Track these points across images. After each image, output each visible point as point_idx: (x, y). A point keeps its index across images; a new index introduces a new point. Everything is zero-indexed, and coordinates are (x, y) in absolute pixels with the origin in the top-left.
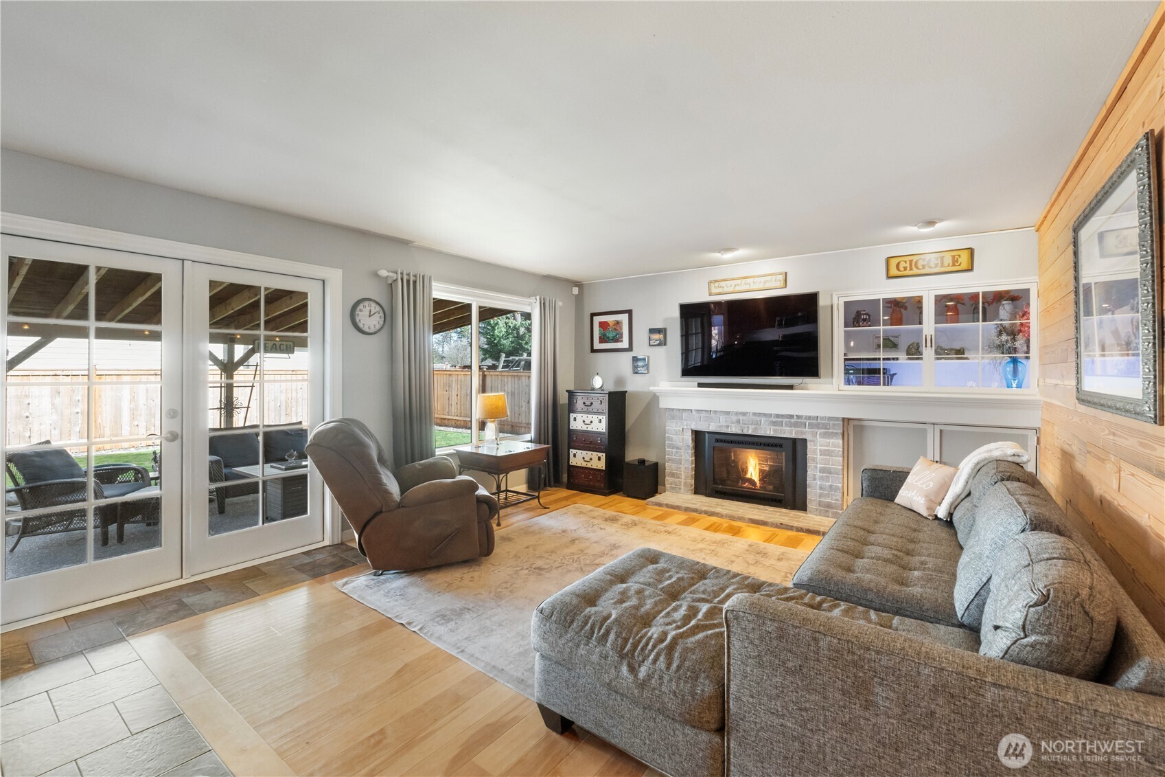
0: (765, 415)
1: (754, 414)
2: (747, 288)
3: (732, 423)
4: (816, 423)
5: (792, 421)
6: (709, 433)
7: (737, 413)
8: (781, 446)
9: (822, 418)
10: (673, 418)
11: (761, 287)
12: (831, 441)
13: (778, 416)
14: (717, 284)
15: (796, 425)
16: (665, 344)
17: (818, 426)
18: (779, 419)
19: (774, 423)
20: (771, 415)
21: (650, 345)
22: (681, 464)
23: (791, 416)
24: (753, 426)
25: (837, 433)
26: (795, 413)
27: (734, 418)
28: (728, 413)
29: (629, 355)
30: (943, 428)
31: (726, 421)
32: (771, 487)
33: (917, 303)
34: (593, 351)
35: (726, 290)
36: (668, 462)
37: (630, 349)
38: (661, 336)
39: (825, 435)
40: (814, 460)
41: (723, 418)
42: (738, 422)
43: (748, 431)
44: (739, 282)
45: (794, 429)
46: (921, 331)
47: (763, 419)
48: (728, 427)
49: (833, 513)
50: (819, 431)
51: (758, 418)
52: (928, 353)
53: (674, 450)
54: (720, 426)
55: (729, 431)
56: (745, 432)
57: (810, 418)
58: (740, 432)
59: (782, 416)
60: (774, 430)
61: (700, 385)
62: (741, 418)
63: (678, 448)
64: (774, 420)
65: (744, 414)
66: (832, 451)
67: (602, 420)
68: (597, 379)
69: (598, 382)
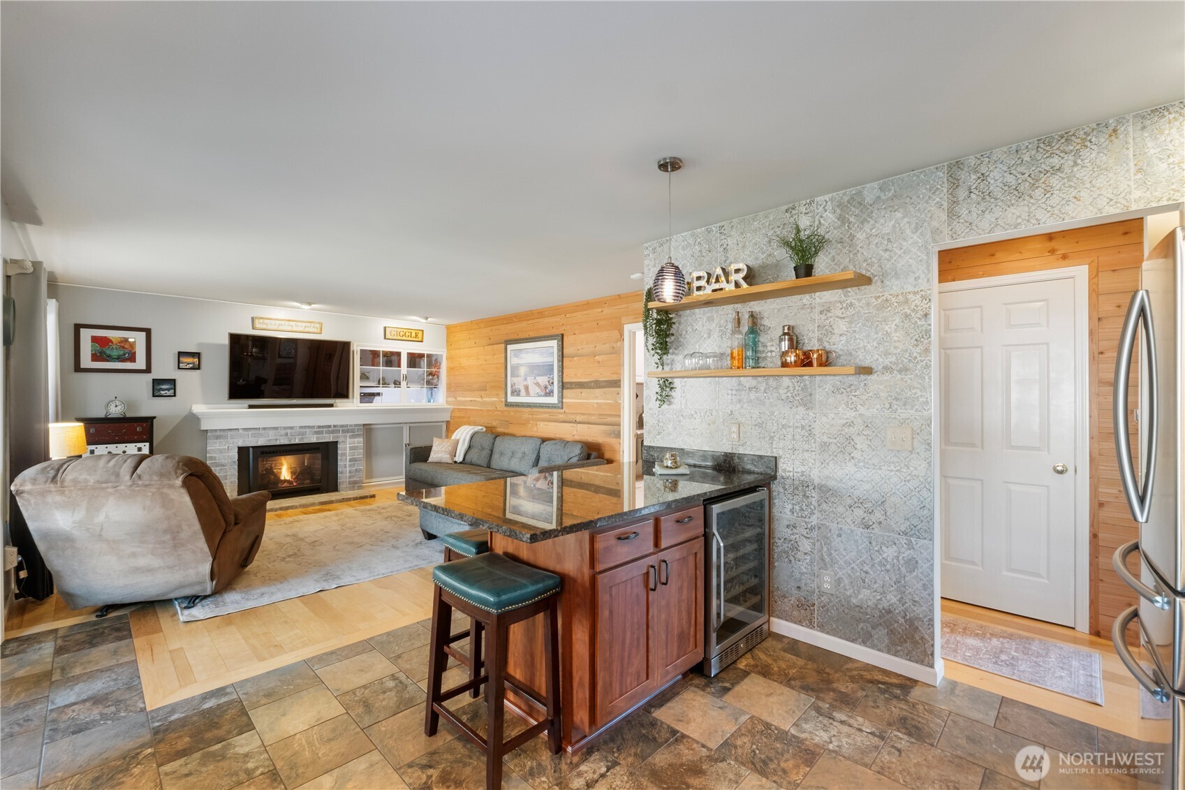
0: (309, 427)
1: (301, 427)
2: (290, 329)
3: (281, 436)
4: (346, 429)
5: (330, 429)
6: (252, 447)
7: (285, 428)
8: (318, 449)
9: (351, 426)
10: (217, 437)
11: (302, 329)
12: (356, 440)
13: (319, 427)
14: (261, 321)
15: (333, 432)
16: (199, 368)
17: (348, 431)
18: (320, 429)
19: (317, 433)
20: (314, 427)
21: (179, 368)
22: (226, 479)
23: (330, 426)
24: (300, 437)
25: (360, 434)
26: (332, 423)
27: (283, 432)
28: (276, 428)
29: (148, 378)
30: (411, 425)
31: (275, 435)
32: (308, 481)
33: (399, 354)
34: (79, 368)
35: (269, 327)
37: (148, 370)
38: (196, 360)
39: (351, 437)
40: (344, 454)
41: (271, 433)
42: (287, 434)
43: (295, 441)
44: (283, 322)
45: (332, 435)
46: (400, 371)
47: (308, 430)
48: (276, 440)
49: (358, 487)
50: (348, 435)
51: (304, 430)
52: (403, 384)
53: (217, 469)
54: (269, 440)
55: (278, 443)
56: (293, 442)
57: (342, 426)
58: (288, 443)
59: (323, 427)
60: (316, 438)
61: (251, 407)
62: (289, 431)
63: (223, 465)
64: (317, 430)
65: (292, 428)
66: (357, 446)
67: (143, 447)
68: (118, 404)
69: (119, 408)
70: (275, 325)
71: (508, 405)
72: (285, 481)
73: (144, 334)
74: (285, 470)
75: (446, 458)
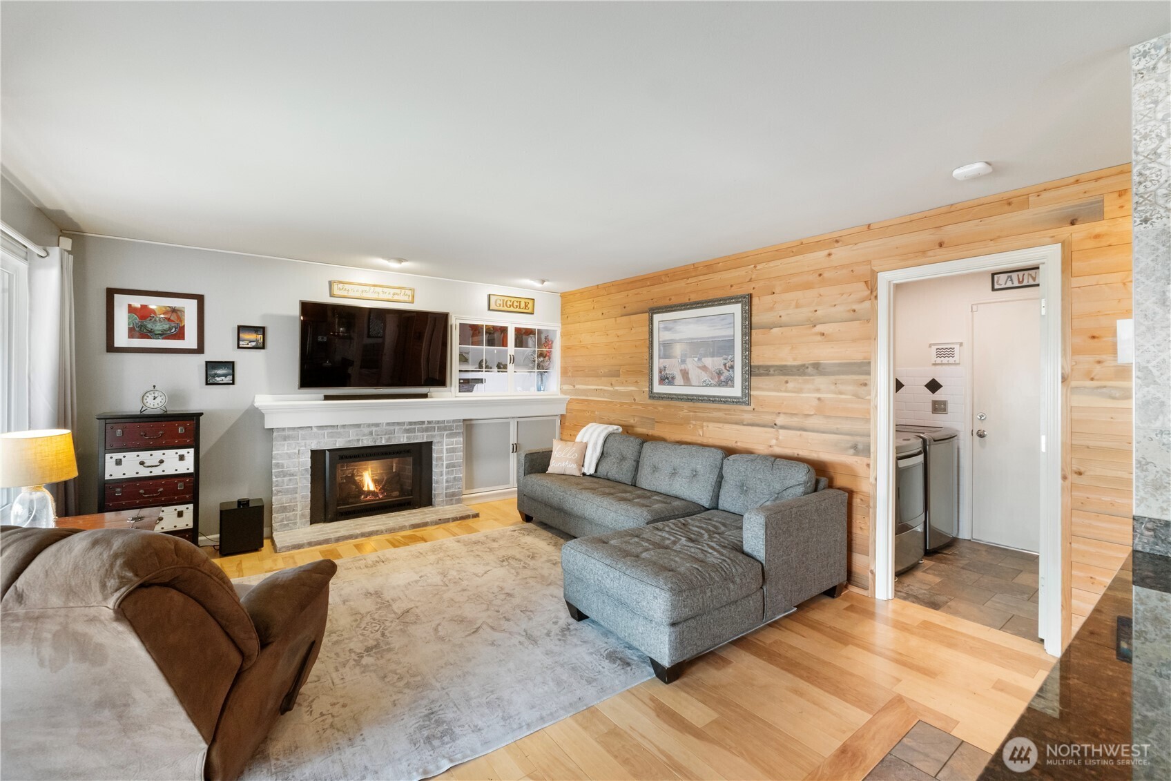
0: (398, 424)
1: (388, 424)
2: (375, 296)
3: (364, 435)
4: (443, 426)
5: (424, 426)
6: (328, 450)
7: (369, 425)
8: (408, 451)
9: (448, 422)
10: (285, 438)
11: (390, 297)
12: (455, 439)
13: (410, 423)
14: (341, 286)
15: (427, 430)
16: (263, 347)
17: (445, 429)
18: (412, 426)
19: (407, 431)
20: (404, 423)
21: (239, 347)
22: (296, 493)
23: (423, 423)
24: (387, 436)
25: (459, 433)
26: (425, 419)
27: (366, 430)
28: (358, 426)
29: (200, 360)
30: (519, 420)
31: (357, 435)
32: (396, 493)
33: (504, 330)
34: (111, 348)
35: (351, 294)
36: (276, 494)
37: (200, 350)
38: (260, 337)
39: (449, 436)
40: (440, 459)
41: (352, 431)
42: (371, 433)
43: (381, 441)
44: (367, 288)
45: (425, 434)
46: (507, 351)
47: (397, 428)
48: (358, 440)
49: (456, 500)
50: (446, 433)
51: (392, 428)
52: (511, 367)
53: (286, 479)
54: (350, 441)
55: (360, 445)
56: (378, 444)
57: (438, 422)
58: (373, 444)
59: (415, 423)
60: (407, 438)
61: (327, 398)
62: (374, 429)
63: (292, 475)
64: (408, 427)
65: (377, 425)
66: (456, 448)
67: (186, 455)
68: (156, 395)
69: (158, 400)
70: (358, 291)
71: (653, 396)
72: (369, 492)
73: (195, 302)
74: (368, 478)
75: (572, 469)
